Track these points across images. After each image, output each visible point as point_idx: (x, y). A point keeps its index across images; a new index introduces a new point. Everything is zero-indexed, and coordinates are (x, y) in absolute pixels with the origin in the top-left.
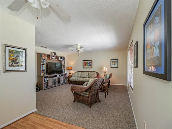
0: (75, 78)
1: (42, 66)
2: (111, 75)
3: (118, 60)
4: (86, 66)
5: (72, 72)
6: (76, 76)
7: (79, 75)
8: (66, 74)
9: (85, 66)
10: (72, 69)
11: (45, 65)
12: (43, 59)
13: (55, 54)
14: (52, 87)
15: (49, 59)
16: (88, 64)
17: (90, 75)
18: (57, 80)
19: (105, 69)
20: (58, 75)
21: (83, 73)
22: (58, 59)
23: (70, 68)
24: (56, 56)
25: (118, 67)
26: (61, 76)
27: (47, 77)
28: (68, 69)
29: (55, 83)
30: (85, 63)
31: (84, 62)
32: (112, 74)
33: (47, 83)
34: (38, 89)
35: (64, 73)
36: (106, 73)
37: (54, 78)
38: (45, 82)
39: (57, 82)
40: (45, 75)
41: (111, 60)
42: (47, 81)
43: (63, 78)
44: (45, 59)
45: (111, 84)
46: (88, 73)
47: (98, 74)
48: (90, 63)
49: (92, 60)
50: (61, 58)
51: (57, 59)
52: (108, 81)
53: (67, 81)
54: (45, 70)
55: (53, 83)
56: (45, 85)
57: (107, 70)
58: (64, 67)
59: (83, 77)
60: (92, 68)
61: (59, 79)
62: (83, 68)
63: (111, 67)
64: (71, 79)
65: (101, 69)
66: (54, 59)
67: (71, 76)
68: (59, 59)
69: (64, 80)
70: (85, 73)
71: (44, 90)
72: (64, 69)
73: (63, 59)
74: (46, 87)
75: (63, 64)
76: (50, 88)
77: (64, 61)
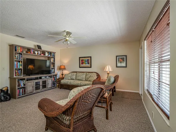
0: (67, 80)
1: (15, 63)
2: (116, 78)
3: (126, 56)
4: (84, 65)
5: (65, 72)
6: (70, 78)
7: (74, 77)
8: (56, 75)
9: (82, 65)
10: (65, 69)
11: (21, 61)
12: (17, 53)
13: (39, 47)
14: (31, 94)
15: (29, 53)
16: (86, 62)
17: (88, 77)
18: (41, 84)
19: (109, 69)
20: (43, 76)
21: (78, 74)
22: (45, 54)
23: (62, 67)
24: (41, 50)
25: (126, 67)
27: (24, 79)
28: (60, 68)
29: (37, 88)
30: (82, 60)
32: (118, 76)
33: (24, 88)
34: (7, 98)
35: (53, 74)
36: (110, 75)
37: (37, 81)
38: (21, 87)
39: (41, 87)
40: (22, 77)
41: (117, 56)
42: (25, 85)
43: (51, 80)
44: (21, 54)
45: (116, 90)
46: (85, 74)
47: (98, 75)
48: (88, 60)
49: (91, 57)
50: (50, 53)
51: (42, 55)
52: (113, 87)
53: (58, 84)
54: (21, 69)
55: (35, 88)
56: (19, 91)
57: (111, 70)
58: (54, 66)
60: (91, 67)
61: (44, 82)
62: (80, 67)
63: (117, 67)
64: (63, 82)
65: (103, 68)
66: (39, 55)
67: (63, 78)
68: (47, 54)
69: (54, 83)
70: (81, 74)
71: (18, 98)
72: (54, 69)
73: (52, 54)
74: (22, 95)
75: (52, 62)
76: (28, 94)
77: (54, 58)
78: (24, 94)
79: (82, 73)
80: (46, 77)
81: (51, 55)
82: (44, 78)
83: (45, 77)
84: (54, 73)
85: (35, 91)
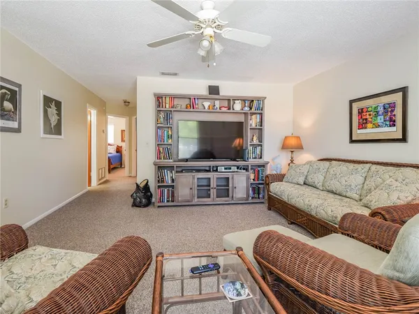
1: (160, 132)
4: (370, 132)
9: (359, 133)
11: (171, 128)
12: (163, 111)
13: (214, 90)
15: (188, 109)
16: (380, 119)
18: (214, 184)
20: (221, 164)
23: (293, 142)
24: (216, 97)
26: (234, 169)
28: (284, 146)
30: (361, 112)
31: (356, 106)
33: (172, 187)
38: (165, 184)
39: (213, 192)
40: (171, 162)
43: (244, 178)
44: (171, 112)
46: (363, 169)
49: (403, 91)
51: (224, 109)
54: (170, 145)
55: (196, 192)
56: (162, 193)
58: (261, 138)
59: (332, 192)
61: (224, 182)
62: (352, 141)
67: (280, 178)
68: (238, 106)
69: (255, 189)
71: (159, 207)
72: (261, 146)
73: (254, 105)
74: (168, 201)
75: (254, 126)
76: (180, 204)
77: (261, 114)
78: (172, 201)
79: (351, 166)
80: (230, 169)
81: (251, 109)
82: (224, 170)
83: (226, 169)
84: (261, 158)
85: (196, 201)
